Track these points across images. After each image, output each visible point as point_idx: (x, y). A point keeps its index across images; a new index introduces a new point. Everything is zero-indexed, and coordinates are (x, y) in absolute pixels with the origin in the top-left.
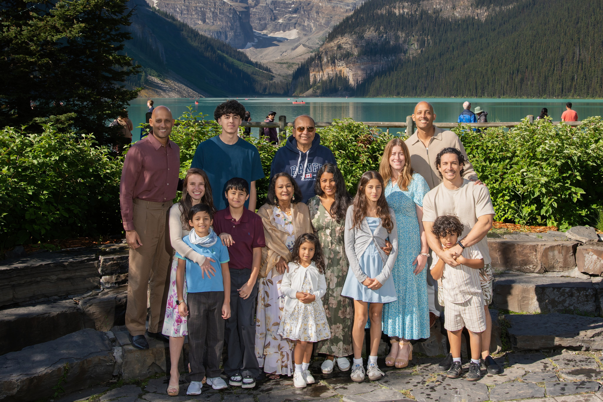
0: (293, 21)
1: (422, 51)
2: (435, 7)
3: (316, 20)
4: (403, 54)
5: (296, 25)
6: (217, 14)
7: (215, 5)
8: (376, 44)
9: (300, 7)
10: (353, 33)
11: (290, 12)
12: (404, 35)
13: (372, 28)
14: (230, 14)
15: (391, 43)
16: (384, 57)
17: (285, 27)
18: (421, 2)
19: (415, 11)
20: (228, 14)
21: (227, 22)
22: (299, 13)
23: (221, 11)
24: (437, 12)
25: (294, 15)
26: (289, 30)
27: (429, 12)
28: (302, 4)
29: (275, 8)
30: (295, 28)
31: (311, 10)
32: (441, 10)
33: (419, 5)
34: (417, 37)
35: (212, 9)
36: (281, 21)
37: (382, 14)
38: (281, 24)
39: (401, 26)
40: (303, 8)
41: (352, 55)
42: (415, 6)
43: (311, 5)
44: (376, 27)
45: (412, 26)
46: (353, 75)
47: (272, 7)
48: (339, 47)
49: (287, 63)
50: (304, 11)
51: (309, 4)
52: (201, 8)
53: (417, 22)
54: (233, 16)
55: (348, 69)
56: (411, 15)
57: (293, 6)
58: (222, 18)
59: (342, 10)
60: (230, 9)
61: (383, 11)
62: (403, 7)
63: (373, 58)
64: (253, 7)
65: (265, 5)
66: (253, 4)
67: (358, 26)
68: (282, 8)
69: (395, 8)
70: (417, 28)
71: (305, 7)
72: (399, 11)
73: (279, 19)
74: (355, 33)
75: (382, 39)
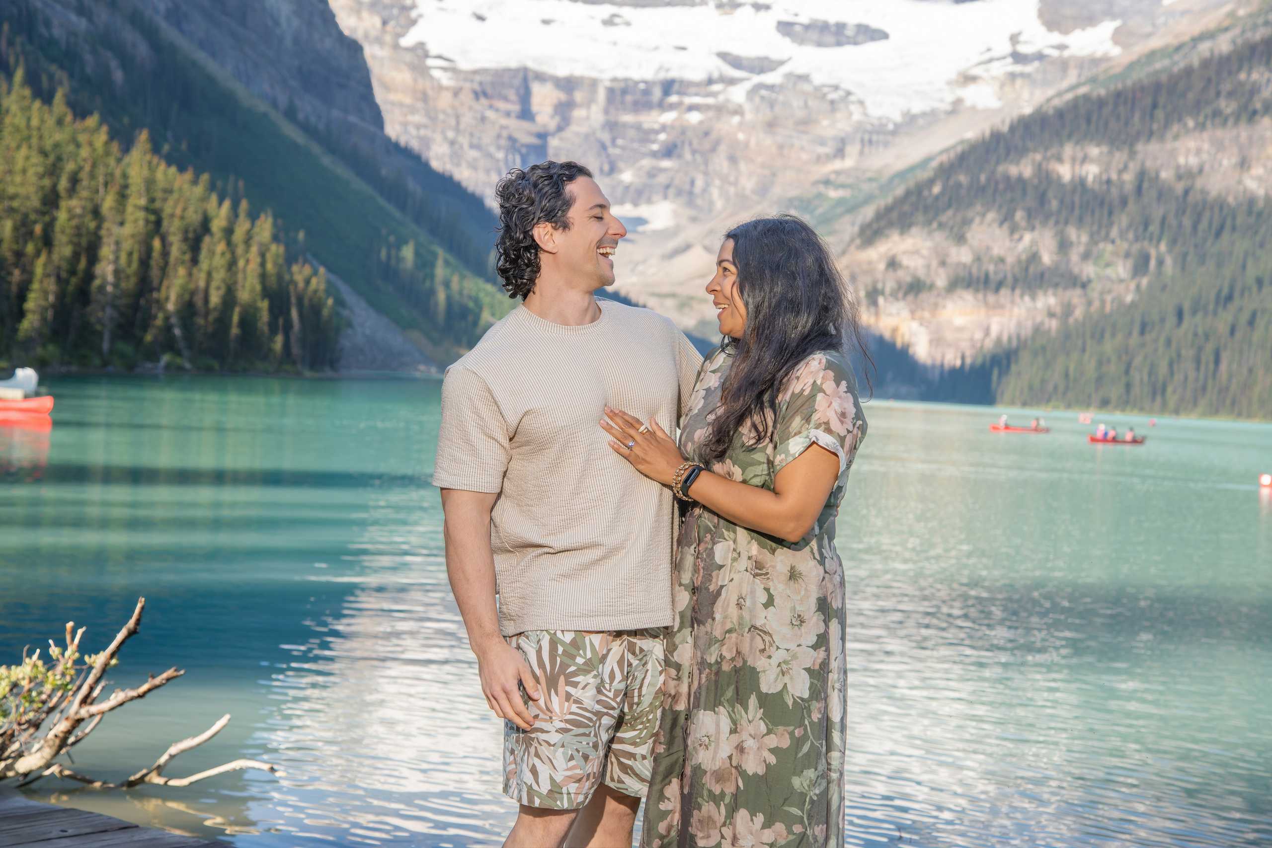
0: (662, 179)
1: (1138, 287)
2: (1182, 160)
3: (724, 179)
4: (1078, 291)
5: (671, 191)
6: (461, 147)
7: (458, 123)
8: (1002, 260)
9: (683, 142)
10: (935, 225)
11: (654, 155)
12: (1084, 238)
13: (991, 216)
14: (499, 148)
15: (1047, 258)
16: (1022, 296)
17: (639, 195)
18: (1140, 147)
19: (1120, 172)
20: (492, 149)
21: (488, 171)
22: (680, 157)
23: (475, 141)
24: (1186, 175)
25: (666, 163)
26: (649, 201)
27: (1164, 175)
28: (689, 134)
29: (613, 140)
30: (666, 197)
31: (714, 149)
32: (1201, 171)
33: (1132, 154)
34: (1125, 246)
35: (451, 134)
36: (627, 177)
37: (1020, 180)
38: (627, 188)
39: (1077, 212)
40: (691, 144)
41: (932, 287)
42: (1120, 157)
43: (713, 136)
44: (1004, 210)
45: (1110, 213)
46: (931, 341)
47: (605, 137)
48: (893, 264)
49: (673, 295)
50: (694, 152)
51: (707, 134)
52: (418, 127)
53: (1124, 202)
54: (506, 157)
55: (915, 325)
56: (1109, 182)
57: (662, 137)
58: (475, 160)
59: (805, 156)
60: (499, 136)
61: (1025, 169)
62: (1085, 159)
63: (991, 298)
64: (553, 134)
65: (583, 129)
66: (552, 124)
67: (949, 206)
68: (632, 140)
69: (1059, 159)
70: (1124, 220)
71: (695, 142)
72: (1073, 167)
73: (621, 171)
74: (941, 226)
75: (1021, 247)
